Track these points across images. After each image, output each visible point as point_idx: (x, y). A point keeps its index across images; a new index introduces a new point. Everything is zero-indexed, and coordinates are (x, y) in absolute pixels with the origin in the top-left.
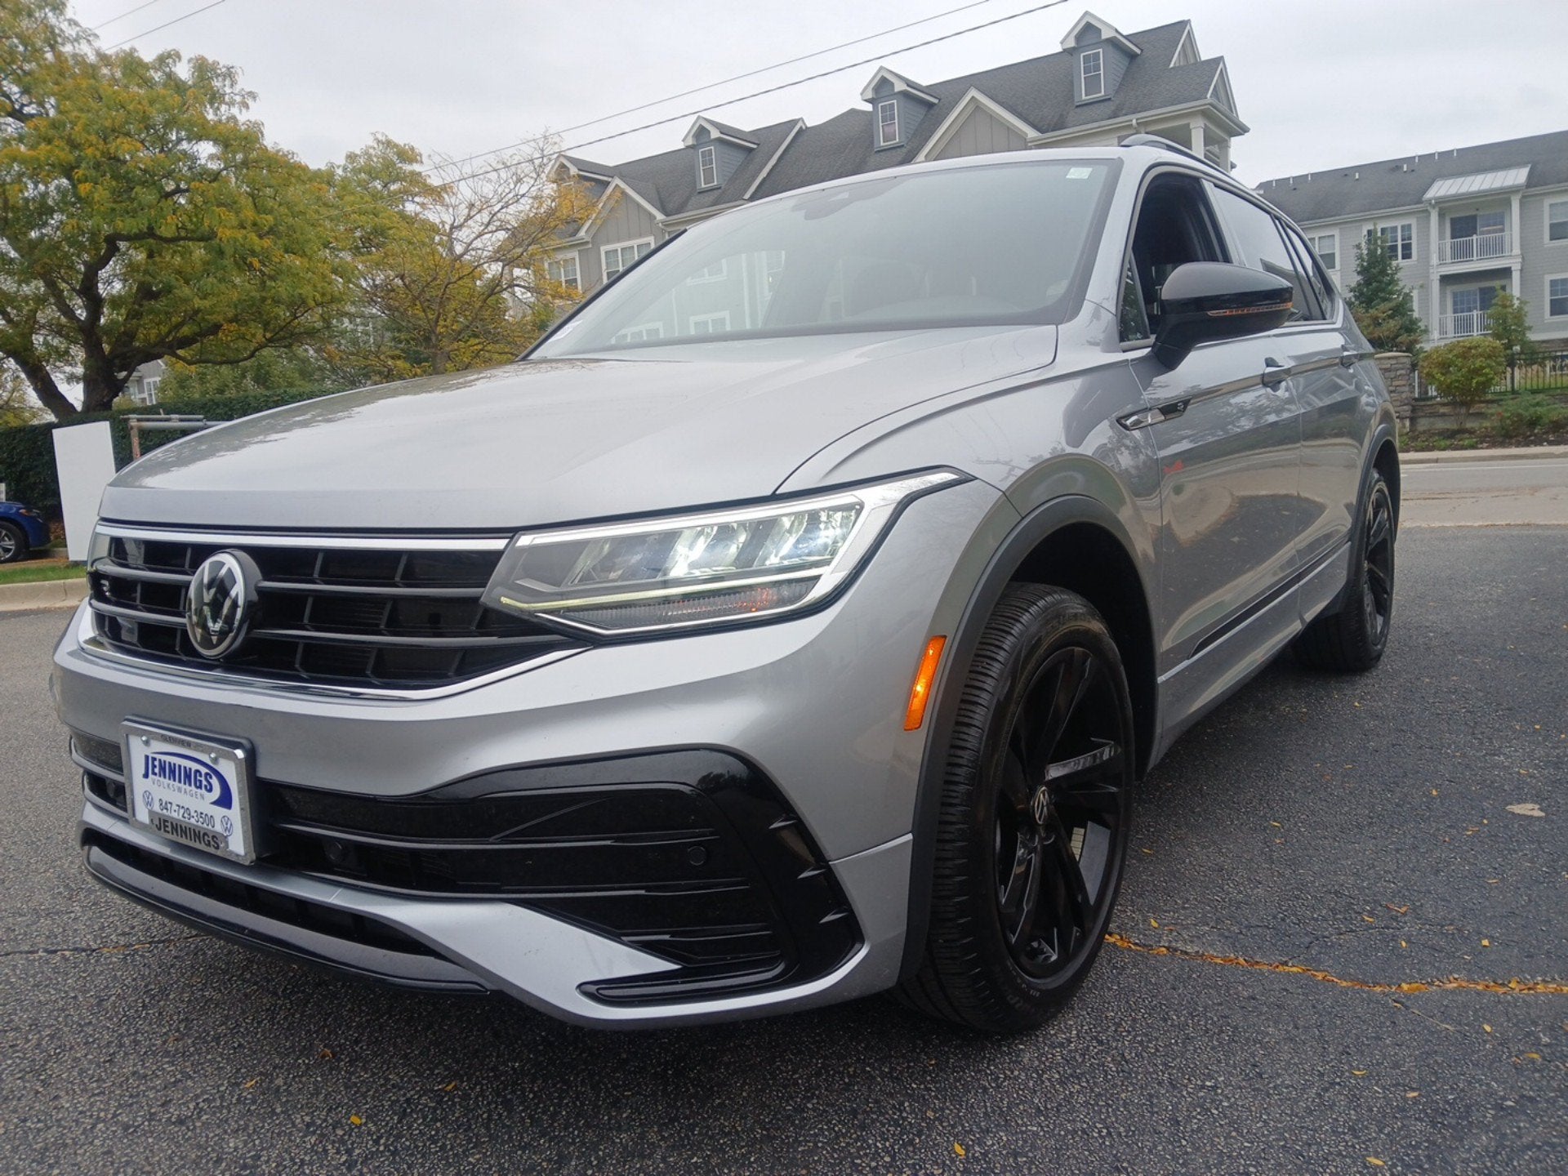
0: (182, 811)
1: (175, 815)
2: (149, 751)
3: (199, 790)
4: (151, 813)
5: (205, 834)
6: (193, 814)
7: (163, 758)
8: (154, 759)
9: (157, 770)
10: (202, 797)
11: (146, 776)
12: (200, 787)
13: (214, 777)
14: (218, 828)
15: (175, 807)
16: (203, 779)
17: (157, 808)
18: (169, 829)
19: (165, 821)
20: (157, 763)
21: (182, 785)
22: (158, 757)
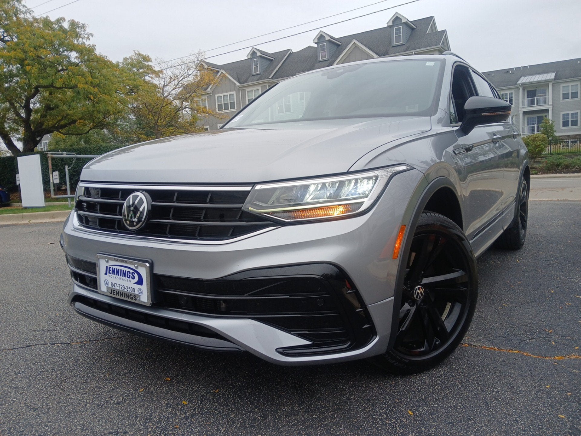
0: (121, 287)
1: (118, 288)
2: (108, 265)
3: (129, 279)
4: (108, 288)
5: (130, 295)
6: (125, 287)
7: (114, 267)
8: (110, 268)
9: (111, 272)
10: (130, 281)
11: (106, 274)
12: (130, 278)
13: (135, 273)
14: (136, 292)
15: (118, 285)
16: (131, 274)
17: (110, 286)
18: (115, 293)
19: (113, 291)
20: (111, 269)
21: (122, 277)
22: (112, 267)
